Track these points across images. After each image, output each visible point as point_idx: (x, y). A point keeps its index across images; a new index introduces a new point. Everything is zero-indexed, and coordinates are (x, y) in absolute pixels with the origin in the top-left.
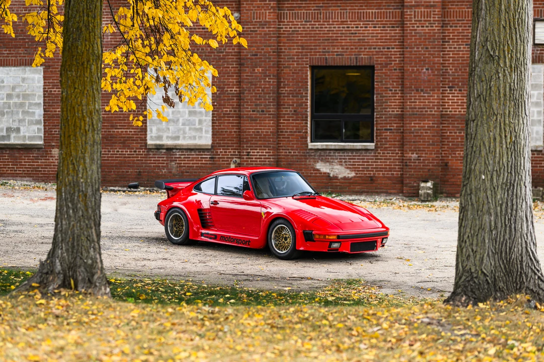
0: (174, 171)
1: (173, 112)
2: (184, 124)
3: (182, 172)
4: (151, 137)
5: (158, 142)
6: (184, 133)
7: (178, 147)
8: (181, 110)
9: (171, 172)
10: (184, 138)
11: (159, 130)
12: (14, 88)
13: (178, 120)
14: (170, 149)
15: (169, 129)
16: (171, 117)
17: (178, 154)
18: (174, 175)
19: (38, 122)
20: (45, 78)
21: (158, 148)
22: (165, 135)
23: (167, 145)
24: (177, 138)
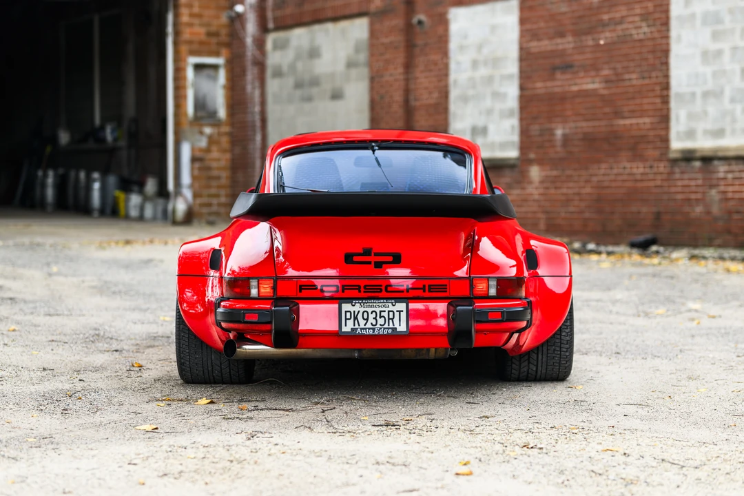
0: (715, 210)
1: (715, 74)
2: (733, 100)
3: (730, 213)
4: (678, 133)
5: (689, 145)
6: (734, 120)
7: (720, 154)
8: (728, 67)
9: (708, 213)
10: (733, 132)
11: (691, 116)
12: (480, 47)
13: (722, 92)
14: (708, 160)
15: (705, 113)
16: (710, 85)
17: (722, 169)
18: (716, 219)
19: (511, 114)
20: (523, 21)
21: (688, 157)
22: (701, 126)
23: (702, 150)
24: (720, 133)
